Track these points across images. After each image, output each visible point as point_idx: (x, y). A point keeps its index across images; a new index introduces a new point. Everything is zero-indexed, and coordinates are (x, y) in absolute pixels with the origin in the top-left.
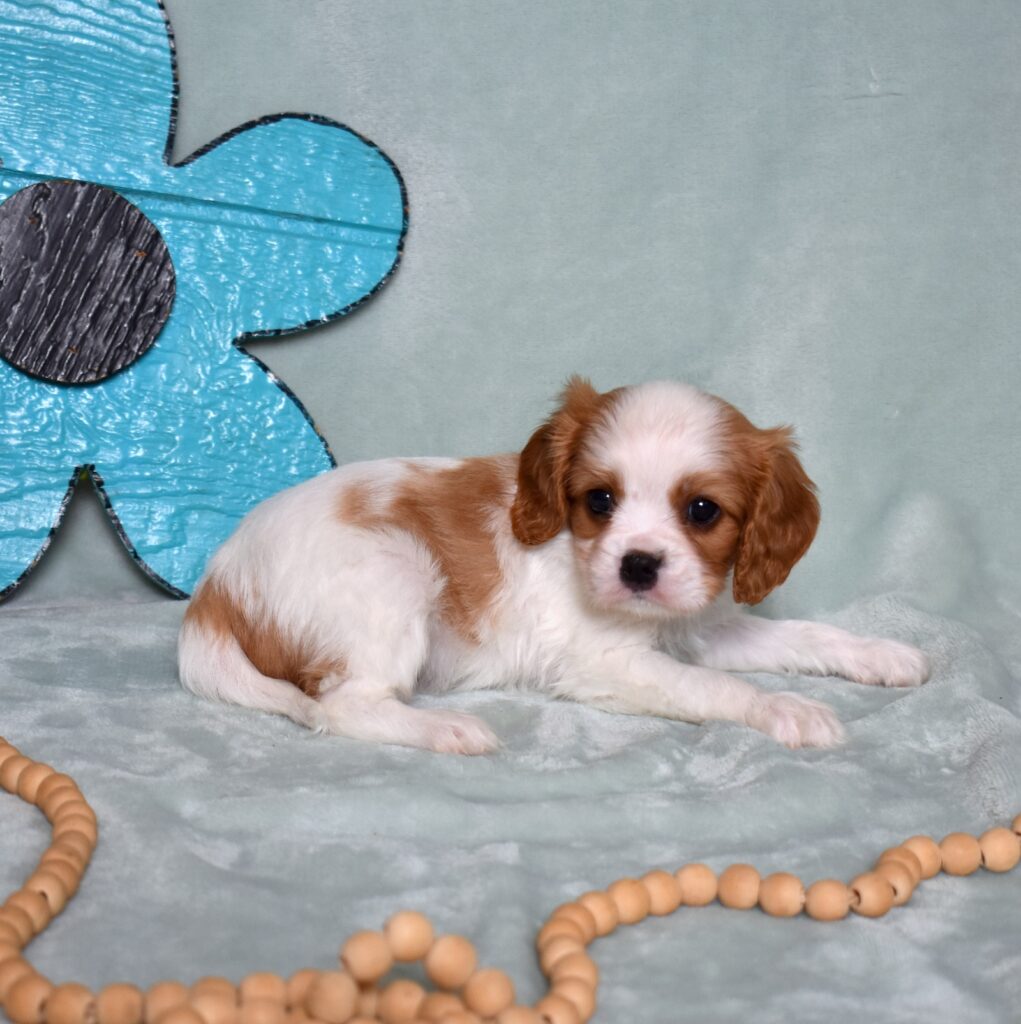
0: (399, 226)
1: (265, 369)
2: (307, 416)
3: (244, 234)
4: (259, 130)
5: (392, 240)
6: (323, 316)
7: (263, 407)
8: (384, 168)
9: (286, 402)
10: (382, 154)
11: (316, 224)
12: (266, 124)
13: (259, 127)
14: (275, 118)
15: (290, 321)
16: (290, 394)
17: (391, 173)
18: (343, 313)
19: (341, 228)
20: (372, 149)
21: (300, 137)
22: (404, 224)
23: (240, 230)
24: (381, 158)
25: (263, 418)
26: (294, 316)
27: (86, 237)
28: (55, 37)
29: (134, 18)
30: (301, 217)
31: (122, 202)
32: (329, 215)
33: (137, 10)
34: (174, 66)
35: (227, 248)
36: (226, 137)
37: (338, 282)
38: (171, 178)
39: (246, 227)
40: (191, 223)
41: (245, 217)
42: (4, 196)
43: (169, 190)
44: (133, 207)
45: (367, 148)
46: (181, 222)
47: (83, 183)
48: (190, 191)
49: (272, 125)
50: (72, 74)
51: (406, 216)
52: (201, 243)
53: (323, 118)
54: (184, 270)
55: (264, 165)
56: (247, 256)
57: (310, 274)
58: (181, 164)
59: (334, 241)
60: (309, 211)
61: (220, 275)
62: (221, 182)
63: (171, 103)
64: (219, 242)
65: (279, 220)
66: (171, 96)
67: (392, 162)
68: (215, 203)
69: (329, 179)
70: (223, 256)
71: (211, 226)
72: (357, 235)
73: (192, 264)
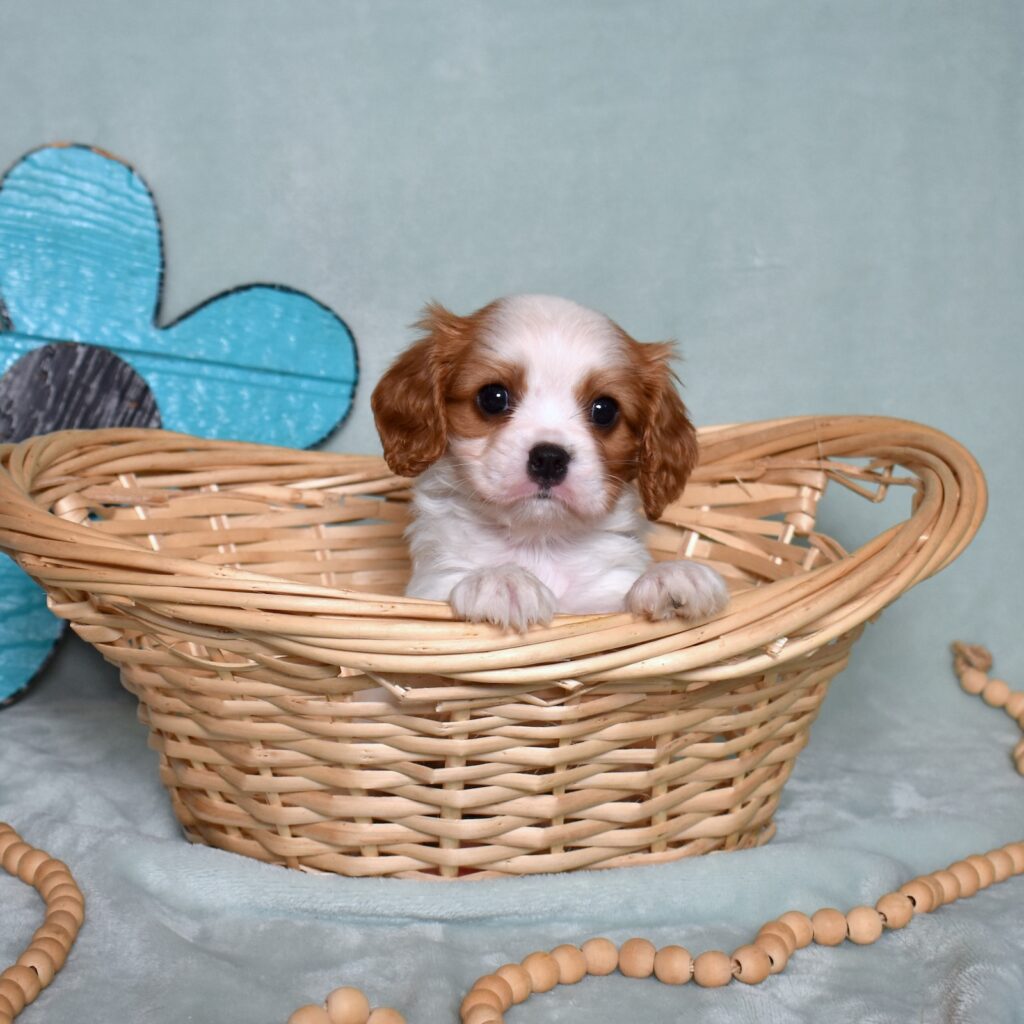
0: (350, 375)
3: (220, 386)
4: (233, 298)
5: (345, 390)
8: (338, 329)
10: (337, 317)
11: (281, 377)
12: (239, 292)
13: (231, 296)
14: (247, 288)
17: (344, 334)
19: (302, 381)
20: (328, 314)
21: (268, 304)
22: (356, 376)
23: (217, 383)
24: (336, 321)
27: (86, 390)
28: (60, 221)
29: (128, 204)
30: (268, 371)
31: (116, 360)
32: (292, 369)
33: (130, 198)
34: (161, 244)
35: (206, 398)
36: (205, 304)
37: (300, 426)
38: (158, 339)
39: (222, 380)
40: (174, 378)
41: (221, 372)
42: (16, 356)
43: (156, 349)
44: (126, 365)
45: (323, 312)
46: (166, 377)
47: (83, 344)
48: (174, 350)
49: (245, 294)
50: (76, 252)
51: (357, 369)
52: (184, 394)
53: (287, 287)
54: (170, 417)
55: (237, 327)
56: (223, 404)
57: (277, 419)
58: (167, 327)
59: (297, 391)
60: (275, 366)
61: (199, 421)
62: (200, 342)
63: (158, 276)
64: (199, 393)
65: (250, 374)
66: (159, 270)
67: (345, 325)
68: (196, 361)
69: (292, 339)
70: (202, 405)
71: (192, 380)
72: (316, 386)
73: (176, 412)
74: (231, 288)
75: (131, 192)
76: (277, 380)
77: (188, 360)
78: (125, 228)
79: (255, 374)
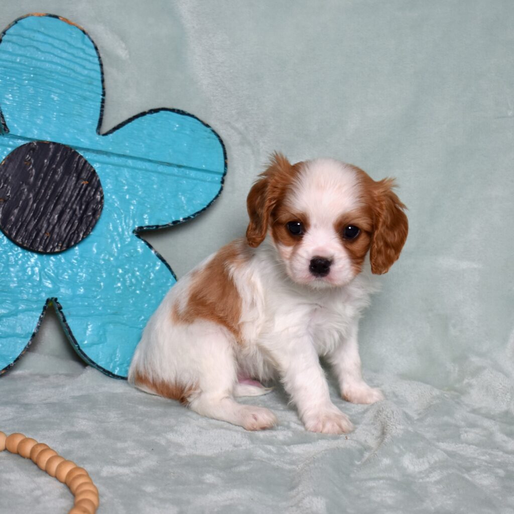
0: (222, 170)
1: (151, 247)
2: (172, 273)
3: (139, 173)
4: (148, 116)
5: (218, 178)
6: (181, 219)
7: (149, 268)
8: (215, 139)
9: (161, 265)
10: (213, 131)
11: (177, 169)
12: (152, 113)
13: (148, 115)
14: (157, 111)
15: (163, 221)
16: (163, 261)
17: (218, 142)
18: (192, 217)
19: (191, 171)
20: (208, 129)
21: (170, 121)
22: (225, 169)
23: (137, 171)
24: (213, 133)
25: (149, 274)
26: (166, 219)
27: (55, 172)
28: (39, 64)
29: (81, 54)
30: (169, 165)
31: (75, 154)
32: (185, 164)
33: (83, 50)
34: (103, 81)
35: (131, 181)
36: (130, 120)
37: (189, 200)
38: (101, 142)
39: (140, 169)
40: (111, 166)
41: (140, 164)
42: (10, 149)
43: (100, 148)
44: (81, 157)
45: (205, 128)
46: (105, 166)
47: (54, 143)
48: (110, 149)
49: (155, 115)
50: (48, 84)
51: (226, 165)
52: (116, 177)
53: (182, 111)
54: (108, 192)
55: (150, 136)
56: (141, 185)
57: (175, 196)
58: (106, 135)
59: (187, 178)
60: (174, 162)
61: (126, 195)
62: (127, 144)
63: (101, 101)
64: (126, 177)
65: (158, 166)
66: (101, 97)
67: (218, 136)
68: (124, 156)
69: (185, 145)
70: (128, 185)
71: (122, 168)
72: (200, 175)
73: (112, 189)
74: (146, 110)
75: (84, 47)
76: (175, 170)
77: (118, 155)
78: (79, 69)
79: (162, 166)
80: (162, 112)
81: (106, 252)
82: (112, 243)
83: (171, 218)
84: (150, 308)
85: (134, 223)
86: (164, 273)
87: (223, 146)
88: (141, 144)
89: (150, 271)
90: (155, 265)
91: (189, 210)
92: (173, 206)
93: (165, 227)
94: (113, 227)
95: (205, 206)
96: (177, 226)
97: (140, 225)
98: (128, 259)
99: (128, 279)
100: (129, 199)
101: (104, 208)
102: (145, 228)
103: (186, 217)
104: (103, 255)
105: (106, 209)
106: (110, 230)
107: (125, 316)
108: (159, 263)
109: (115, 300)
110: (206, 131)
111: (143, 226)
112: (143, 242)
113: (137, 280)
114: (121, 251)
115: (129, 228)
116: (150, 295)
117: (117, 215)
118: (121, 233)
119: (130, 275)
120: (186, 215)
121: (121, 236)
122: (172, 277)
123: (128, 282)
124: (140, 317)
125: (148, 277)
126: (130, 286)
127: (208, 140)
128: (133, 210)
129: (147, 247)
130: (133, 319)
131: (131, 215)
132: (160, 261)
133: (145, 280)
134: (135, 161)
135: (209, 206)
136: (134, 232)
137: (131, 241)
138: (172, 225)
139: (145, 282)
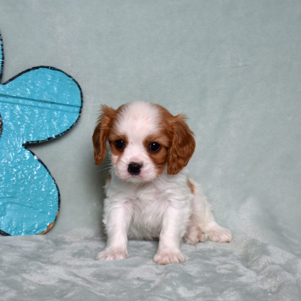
0: (80, 105)
1: (34, 154)
2: (48, 170)
3: (26, 108)
4: (31, 72)
5: (77, 110)
6: (54, 136)
7: (33, 168)
8: (75, 85)
9: (41, 166)
10: (74, 80)
11: (51, 104)
12: (34, 70)
13: (31, 71)
14: (37, 68)
16: (42, 163)
17: (77, 87)
18: (60, 135)
19: (59, 106)
20: (70, 79)
21: (46, 74)
22: (81, 104)
23: (25, 106)
24: (74, 81)
25: (33, 171)
26: (43, 136)
30: (46, 102)
35: (20, 113)
36: (20, 74)
39: (26, 105)
40: (8, 104)
41: (26, 102)
46: (4, 104)
48: (8, 93)
51: (82, 101)
52: (11, 111)
53: (54, 68)
54: (5, 120)
55: (33, 84)
56: (27, 115)
57: (49, 122)
58: (5, 84)
59: (57, 110)
60: (49, 100)
61: (18, 122)
62: (18, 90)
63: (1, 63)
64: (18, 111)
65: (38, 103)
66: (1, 60)
67: (77, 83)
68: (16, 97)
69: (56, 89)
70: (19, 115)
71: (15, 105)
72: (65, 108)
73: (8, 118)
74: (30, 67)
76: (49, 105)
77: (13, 97)
79: (41, 103)
80: (41, 69)
81: (5, 158)
82: (9, 152)
83: (47, 136)
84: (33, 193)
85: (23, 139)
86: (42, 171)
87: (80, 89)
88: (27, 89)
89: (34, 170)
90: (37, 166)
91: (58, 131)
92: (48, 128)
93: (43, 142)
94: (10, 142)
95: (69, 128)
96: (50, 141)
97: (27, 141)
98: (19, 163)
99: (20, 175)
100: (20, 125)
101: (3, 130)
102: (30, 143)
103: (57, 135)
104: (3, 160)
105: (5, 131)
106: (8, 144)
107: (18, 199)
108: (40, 164)
109: (11, 189)
110: (69, 80)
111: (29, 141)
112: (29, 151)
113: (25, 175)
114: (15, 158)
115: (20, 143)
116: (33, 185)
117: (13, 135)
118: (15, 146)
119: (21, 172)
120: (57, 134)
121: (15, 148)
122: (48, 173)
123: (20, 177)
124: (28, 199)
125: (32, 173)
126: (21, 180)
127: (71, 85)
128: (22, 131)
129: (32, 154)
130: (23, 200)
131: (21, 134)
132: (40, 163)
133: (30, 176)
134: (23, 100)
135: (71, 127)
136: (23, 145)
137: (22, 151)
138: (47, 140)
139: (31, 177)
